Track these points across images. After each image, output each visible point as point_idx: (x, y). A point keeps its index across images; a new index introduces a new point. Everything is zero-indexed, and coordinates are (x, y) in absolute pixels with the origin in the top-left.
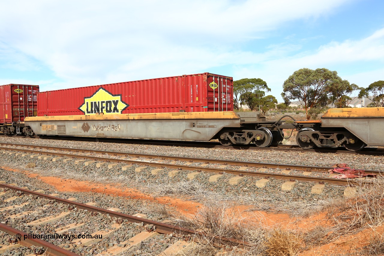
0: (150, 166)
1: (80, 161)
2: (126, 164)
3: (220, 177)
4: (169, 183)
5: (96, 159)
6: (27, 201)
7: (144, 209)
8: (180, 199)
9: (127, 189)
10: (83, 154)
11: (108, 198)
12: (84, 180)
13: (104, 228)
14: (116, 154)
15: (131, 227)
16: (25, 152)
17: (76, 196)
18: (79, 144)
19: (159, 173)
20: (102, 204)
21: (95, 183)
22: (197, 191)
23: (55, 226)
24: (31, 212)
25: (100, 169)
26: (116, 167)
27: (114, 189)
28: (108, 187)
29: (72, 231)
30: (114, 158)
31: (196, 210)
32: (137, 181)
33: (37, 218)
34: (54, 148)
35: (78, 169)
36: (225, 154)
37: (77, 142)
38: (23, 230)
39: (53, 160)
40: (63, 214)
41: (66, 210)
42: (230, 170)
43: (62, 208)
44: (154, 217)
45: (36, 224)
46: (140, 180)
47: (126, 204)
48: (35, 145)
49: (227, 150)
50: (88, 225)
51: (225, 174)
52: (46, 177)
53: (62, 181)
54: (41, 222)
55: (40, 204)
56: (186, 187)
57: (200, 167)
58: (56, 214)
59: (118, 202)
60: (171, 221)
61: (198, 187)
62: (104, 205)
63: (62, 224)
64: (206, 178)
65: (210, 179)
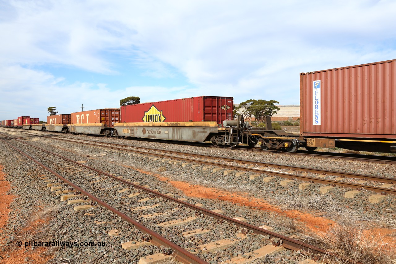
0: (279, 176)
1: (208, 167)
2: (254, 173)
3: (358, 193)
4: (299, 196)
5: (224, 166)
6: (158, 203)
7: (271, 221)
8: (310, 215)
9: (254, 199)
10: (211, 161)
11: (234, 207)
12: (211, 187)
13: (229, 237)
14: (244, 162)
15: (256, 239)
16: (157, 156)
17: (203, 202)
18: (208, 150)
19: (288, 184)
20: (228, 212)
21: (222, 191)
22: (330, 206)
23: (182, 230)
24: (161, 214)
25: (228, 177)
26: (244, 176)
27: (240, 198)
28: (235, 195)
29: (198, 236)
30: (242, 166)
31: (328, 228)
32: (265, 191)
33: (166, 220)
34: (184, 154)
35: (205, 176)
36: (365, 168)
37: (206, 148)
38: (154, 230)
39: (182, 165)
40: (190, 219)
41: (193, 215)
42: (370, 187)
43: (189, 212)
44: (281, 231)
45: (165, 225)
46: (268, 190)
47: (253, 214)
48: (166, 150)
49: (368, 163)
50: (213, 232)
51: (364, 190)
52: (175, 181)
53: (190, 186)
54: (170, 225)
55: (169, 207)
56: (317, 201)
57: (334, 181)
58: (184, 218)
59: (245, 212)
60: (299, 237)
61: (331, 203)
62: (230, 213)
63: (188, 229)
64: (341, 194)
65: (345, 195)
